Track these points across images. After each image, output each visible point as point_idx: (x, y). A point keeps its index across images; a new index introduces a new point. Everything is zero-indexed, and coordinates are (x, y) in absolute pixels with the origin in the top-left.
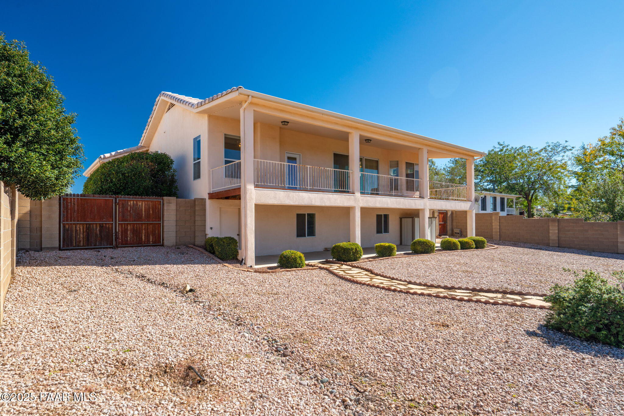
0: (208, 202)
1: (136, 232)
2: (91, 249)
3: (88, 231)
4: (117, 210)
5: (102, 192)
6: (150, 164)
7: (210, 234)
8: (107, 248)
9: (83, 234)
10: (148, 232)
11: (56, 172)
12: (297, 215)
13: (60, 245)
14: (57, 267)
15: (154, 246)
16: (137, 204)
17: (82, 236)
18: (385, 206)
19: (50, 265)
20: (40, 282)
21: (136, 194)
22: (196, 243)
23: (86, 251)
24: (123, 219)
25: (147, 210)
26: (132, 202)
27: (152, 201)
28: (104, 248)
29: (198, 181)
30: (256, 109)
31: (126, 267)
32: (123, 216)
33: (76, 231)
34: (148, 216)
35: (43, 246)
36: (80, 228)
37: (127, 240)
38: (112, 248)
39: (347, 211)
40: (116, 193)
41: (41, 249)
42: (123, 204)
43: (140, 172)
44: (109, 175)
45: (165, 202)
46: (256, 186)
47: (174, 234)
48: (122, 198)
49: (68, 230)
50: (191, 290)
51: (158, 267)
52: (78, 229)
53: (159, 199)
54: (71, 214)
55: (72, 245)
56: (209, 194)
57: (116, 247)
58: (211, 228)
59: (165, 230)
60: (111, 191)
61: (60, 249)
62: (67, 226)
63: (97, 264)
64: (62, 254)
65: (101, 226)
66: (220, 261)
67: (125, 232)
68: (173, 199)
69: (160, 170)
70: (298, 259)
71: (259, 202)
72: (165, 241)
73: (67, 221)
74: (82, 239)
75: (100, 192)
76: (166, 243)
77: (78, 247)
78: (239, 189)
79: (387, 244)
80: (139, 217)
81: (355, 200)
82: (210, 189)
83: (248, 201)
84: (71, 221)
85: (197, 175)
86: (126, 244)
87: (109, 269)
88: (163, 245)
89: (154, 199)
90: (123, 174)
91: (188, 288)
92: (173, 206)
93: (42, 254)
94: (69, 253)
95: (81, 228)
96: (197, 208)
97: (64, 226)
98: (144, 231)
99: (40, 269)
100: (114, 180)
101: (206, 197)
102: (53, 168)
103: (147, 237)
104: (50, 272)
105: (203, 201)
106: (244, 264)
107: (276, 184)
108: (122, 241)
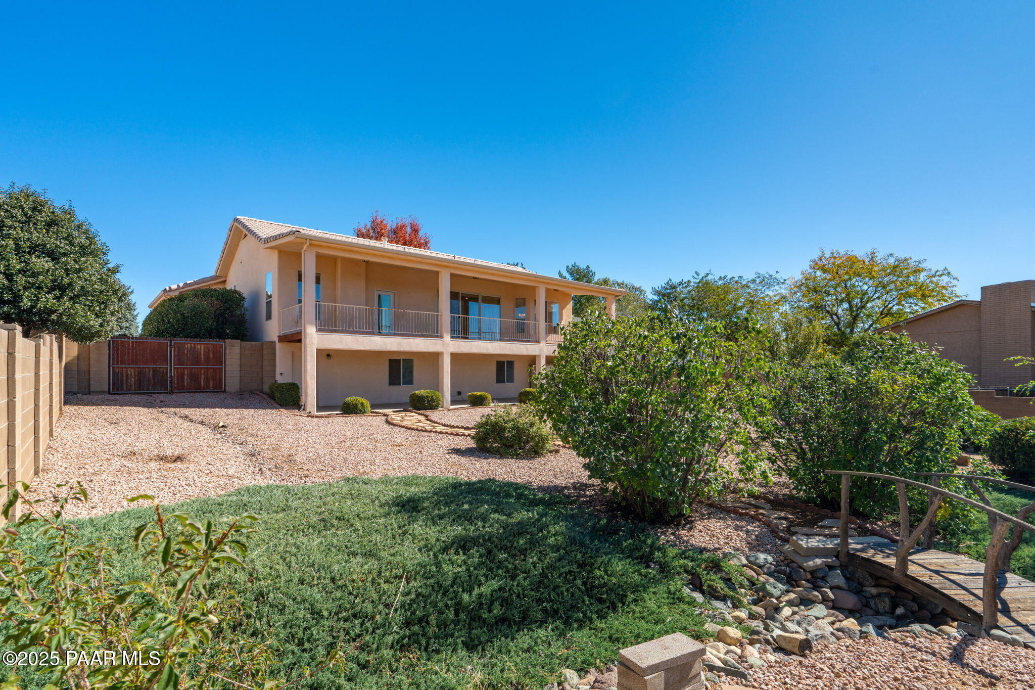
0: (278, 345)
1: (194, 377)
2: (144, 394)
3: (141, 375)
4: (171, 353)
5: (159, 334)
6: (215, 302)
7: (280, 379)
8: (161, 393)
9: (135, 378)
10: (207, 377)
11: (100, 321)
12: (390, 360)
13: (109, 389)
14: (103, 407)
15: (215, 392)
16: (195, 347)
17: (133, 380)
18: (485, 352)
19: (97, 405)
20: (86, 417)
21: (197, 336)
22: (264, 391)
23: (137, 396)
24: (179, 362)
25: (207, 353)
26: (189, 345)
27: (212, 345)
28: (158, 393)
29: (270, 322)
30: (318, 251)
31: (173, 410)
32: (179, 360)
33: (127, 375)
34: (207, 361)
35: (91, 390)
36: (131, 372)
37: (184, 386)
38: (167, 393)
39: (434, 358)
40: (174, 335)
41: (90, 393)
42: (179, 347)
43: (201, 312)
44: (167, 315)
45: (227, 346)
46: (319, 330)
47: (237, 380)
48: (178, 340)
49: (118, 374)
50: (223, 426)
51: (206, 410)
52: (129, 372)
53: (221, 343)
54: (121, 357)
55: (122, 389)
56: (279, 336)
57: (171, 392)
58: (281, 374)
59: (227, 375)
60: (168, 333)
61: (109, 393)
62: (117, 370)
63: (144, 406)
64: (111, 397)
65: (155, 370)
66: (278, 406)
67: (181, 376)
68: (237, 342)
69: (227, 309)
70: (359, 406)
71: (321, 347)
72: (227, 387)
73: (117, 364)
74: (133, 383)
75: (157, 333)
76: (228, 389)
77: (128, 392)
78: (300, 333)
79: (479, 393)
80: (197, 361)
81: (444, 344)
82: (280, 331)
83: (308, 346)
84: (121, 364)
85: (269, 317)
86: (183, 389)
87: (155, 410)
88: (225, 391)
89: (216, 342)
90: (182, 314)
91: (221, 425)
92: (237, 350)
93: (90, 397)
94: (117, 397)
95: (133, 371)
96: (265, 352)
97: (114, 370)
98: (203, 376)
99: (87, 408)
100: (171, 320)
101: (276, 339)
102: (97, 316)
103: (207, 381)
104: (95, 411)
105: (273, 343)
106: (304, 410)
107: (342, 327)
108: (178, 385)
